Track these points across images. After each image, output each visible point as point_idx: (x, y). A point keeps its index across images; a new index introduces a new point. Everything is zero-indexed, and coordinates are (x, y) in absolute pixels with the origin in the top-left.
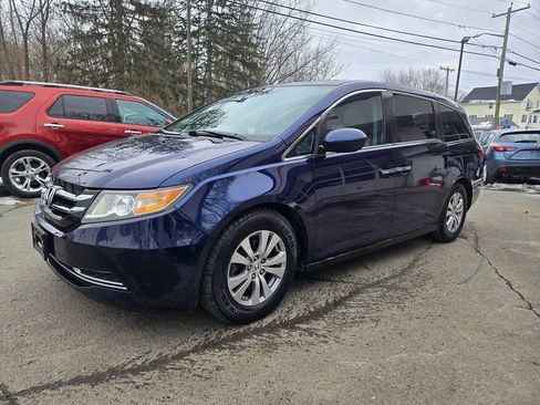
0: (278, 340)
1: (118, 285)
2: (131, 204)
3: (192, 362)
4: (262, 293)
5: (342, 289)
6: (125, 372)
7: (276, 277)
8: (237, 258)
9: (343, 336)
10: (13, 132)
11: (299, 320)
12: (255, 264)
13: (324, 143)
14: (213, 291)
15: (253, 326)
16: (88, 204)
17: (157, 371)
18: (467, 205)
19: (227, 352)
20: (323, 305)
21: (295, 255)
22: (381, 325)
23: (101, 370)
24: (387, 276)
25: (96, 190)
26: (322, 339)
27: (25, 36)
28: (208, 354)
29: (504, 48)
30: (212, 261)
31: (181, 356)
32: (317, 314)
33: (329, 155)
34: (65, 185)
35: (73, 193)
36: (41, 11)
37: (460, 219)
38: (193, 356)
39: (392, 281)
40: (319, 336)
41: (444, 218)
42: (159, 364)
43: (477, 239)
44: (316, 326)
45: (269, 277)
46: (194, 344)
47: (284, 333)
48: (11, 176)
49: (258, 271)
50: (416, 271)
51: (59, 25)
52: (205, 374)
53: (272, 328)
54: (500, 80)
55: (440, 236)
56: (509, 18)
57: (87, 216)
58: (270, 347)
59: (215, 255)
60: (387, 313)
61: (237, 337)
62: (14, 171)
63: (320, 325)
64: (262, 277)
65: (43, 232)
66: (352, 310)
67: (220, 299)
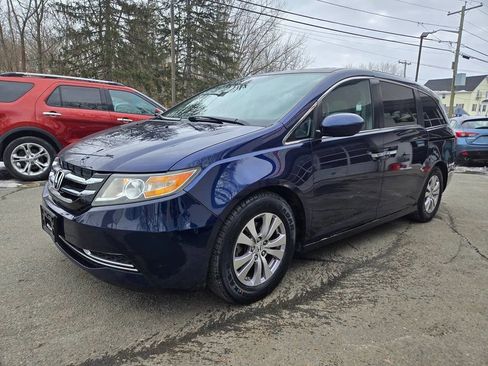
0: (281, 322)
1: (129, 267)
2: (140, 187)
3: (201, 345)
4: (263, 274)
5: (335, 269)
6: (134, 355)
7: (275, 258)
8: (242, 239)
9: (344, 317)
10: (14, 120)
11: (297, 300)
12: (258, 245)
13: (321, 127)
14: (220, 270)
15: (255, 306)
16: (98, 187)
17: (166, 354)
18: (443, 187)
19: (233, 333)
20: (319, 285)
21: (294, 237)
22: (379, 305)
23: (110, 353)
24: (375, 255)
25: (106, 173)
26: (323, 320)
27: (22, 34)
28: (215, 336)
29: (459, 43)
30: (220, 241)
31: (188, 338)
32: (315, 294)
33: (325, 139)
34: (74, 169)
35: (82, 176)
36: (36, 11)
37: (436, 200)
38: (200, 338)
39: (381, 261)
40: (320, 317)
41: (423, 199)
42: (168, 346)
43: (451, 219)
44: (315, 307)
45: (269, 258)
46: (200, 325)
47: (285, 313)
48: (12, 161)
49: (260, 252)
50: (400, 251)
51: (52, 24)
52: (215, 357)
53: (273, 309)
54: (455, 72)
55: (419, 217)
56: (463, 16)
57: (98, 199)
58: (275, 329)
59: (223, 235)
60: (381, 293)
61: (240, 318)
62: (15, 156)
63: (319, 305)
64: (264, 258)
65: (54, 215)
66: (348, 291)
67: (226, 279)
